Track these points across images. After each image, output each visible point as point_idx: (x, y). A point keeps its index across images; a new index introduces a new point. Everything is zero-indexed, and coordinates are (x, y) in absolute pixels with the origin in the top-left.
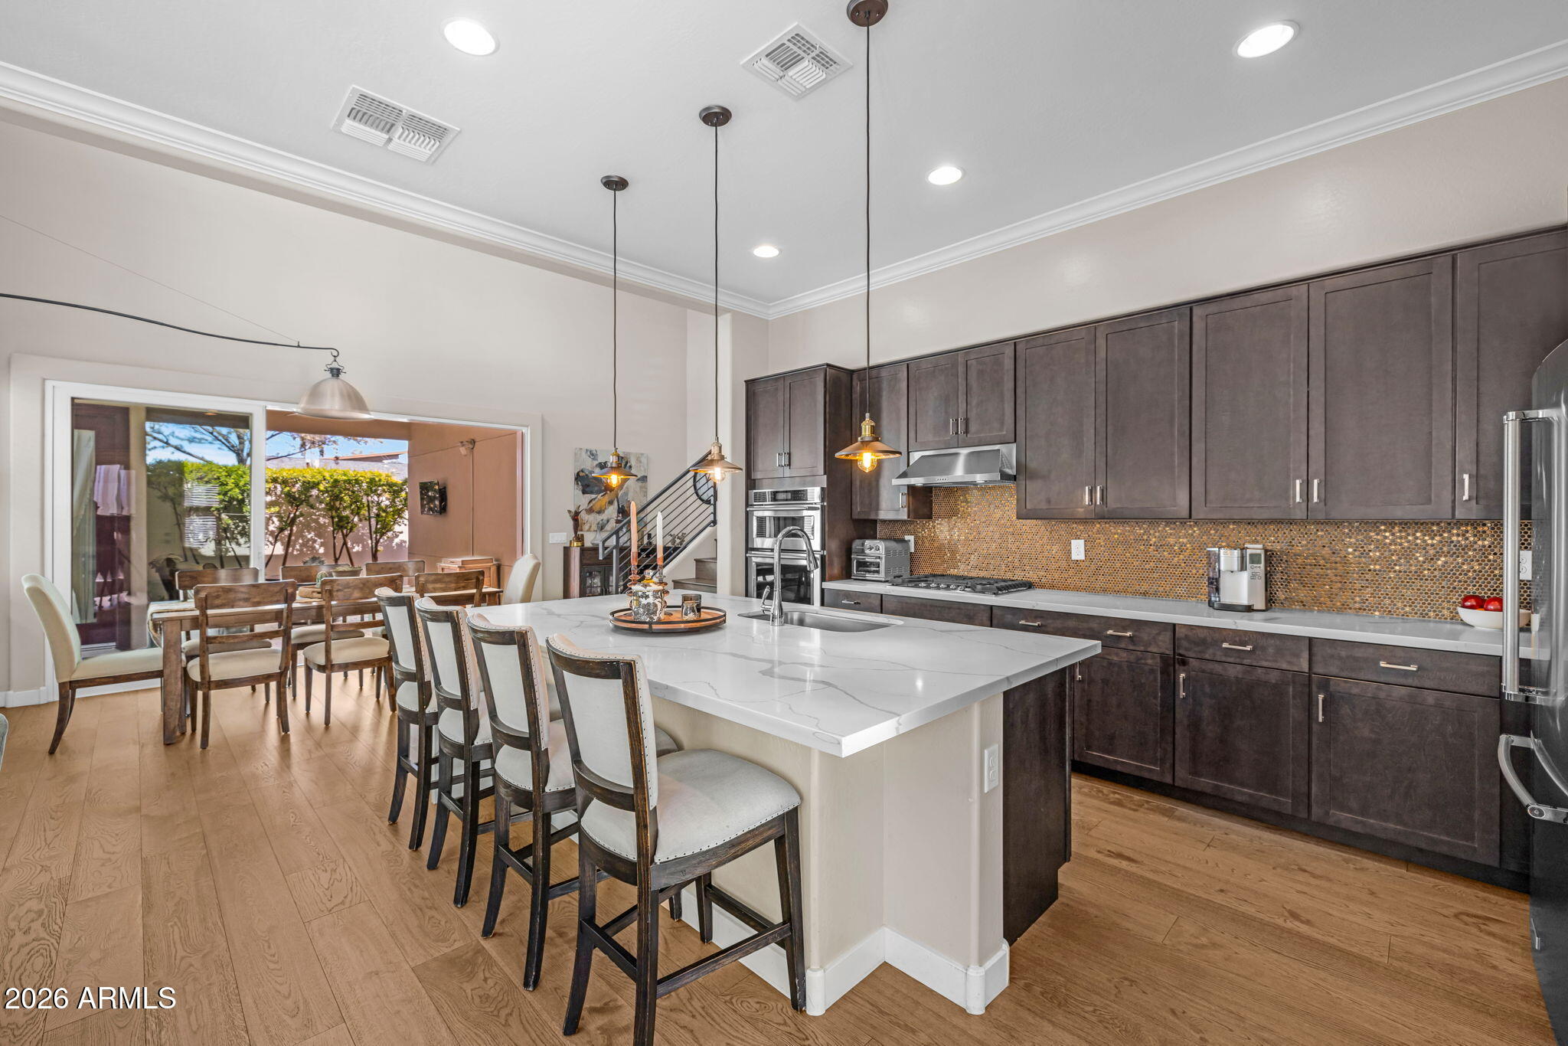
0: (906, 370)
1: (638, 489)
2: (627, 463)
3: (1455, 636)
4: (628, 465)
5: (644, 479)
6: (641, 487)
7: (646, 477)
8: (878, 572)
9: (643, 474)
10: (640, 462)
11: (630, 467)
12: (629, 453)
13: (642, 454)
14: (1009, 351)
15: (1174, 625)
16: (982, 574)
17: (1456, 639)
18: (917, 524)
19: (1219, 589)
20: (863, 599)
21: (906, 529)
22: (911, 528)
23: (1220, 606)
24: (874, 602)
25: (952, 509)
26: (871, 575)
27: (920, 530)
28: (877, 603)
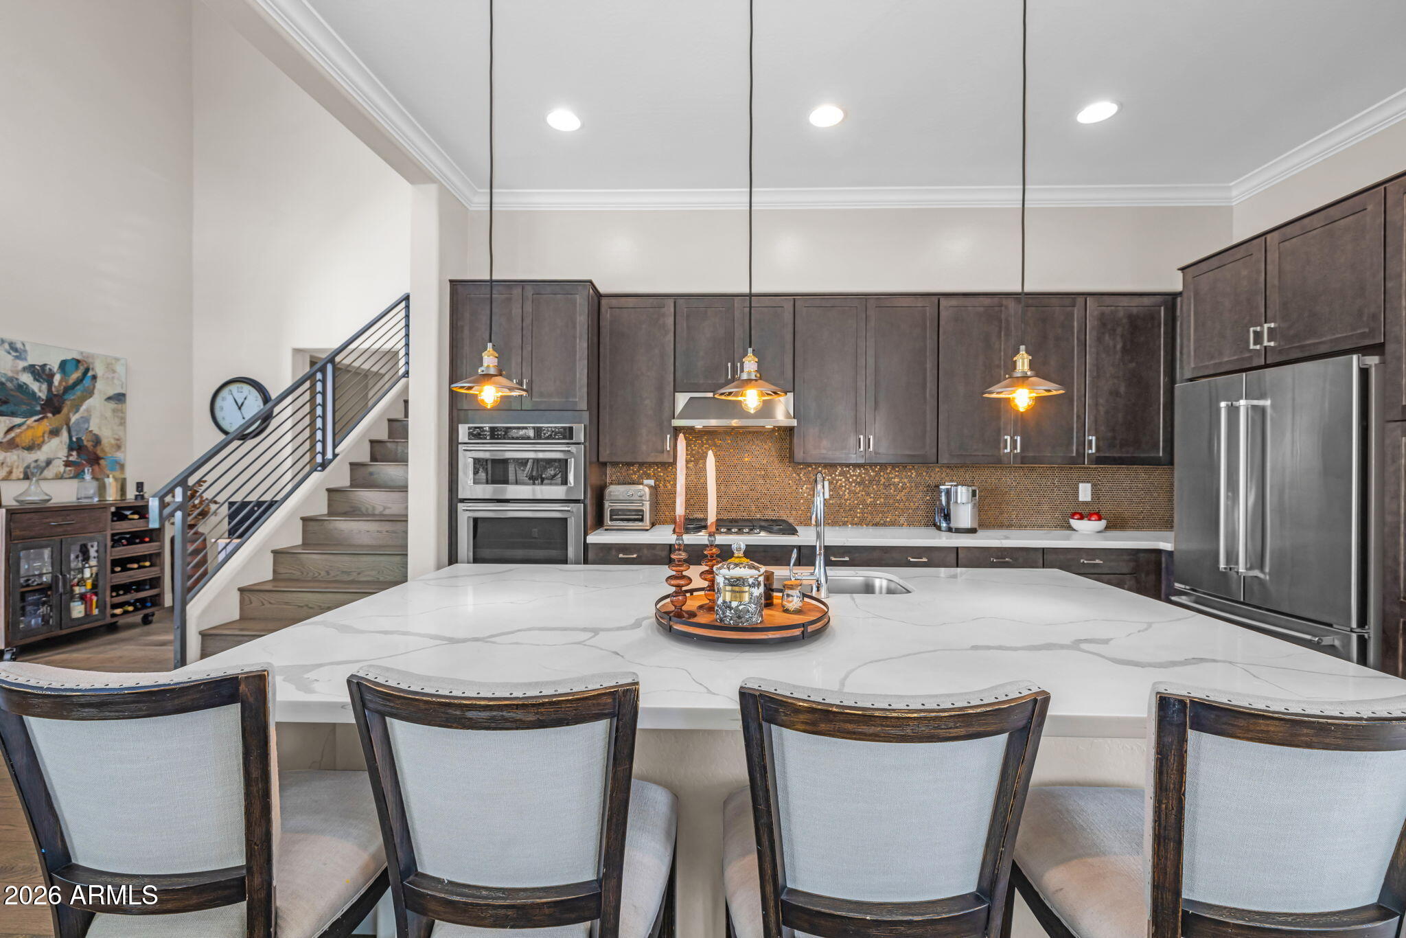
0: (672, 305)
1: (109, 414)
2: (87, 370)
3: (1068, 538)
4: (90, 374)
5: (120, 398)
6: (114, 411)
7: (124, 395)
8: (641, 520)
9: (119, 390)
10: (114, 372)
11: (94, 377)
12: (93, 356)
13: (117, 360)
14: (788, 306)
15: (957, 548)
17: (1068, 540)
18: (658, 468)
19: (947, 517)
20: (645, 551)
21: (645, 473)
22: (651, 472)
23: (950, 530)
24: (659, 553)
25: (698, 452)
26: (631, 524)
27: (662, 474)
28: (664, 554)
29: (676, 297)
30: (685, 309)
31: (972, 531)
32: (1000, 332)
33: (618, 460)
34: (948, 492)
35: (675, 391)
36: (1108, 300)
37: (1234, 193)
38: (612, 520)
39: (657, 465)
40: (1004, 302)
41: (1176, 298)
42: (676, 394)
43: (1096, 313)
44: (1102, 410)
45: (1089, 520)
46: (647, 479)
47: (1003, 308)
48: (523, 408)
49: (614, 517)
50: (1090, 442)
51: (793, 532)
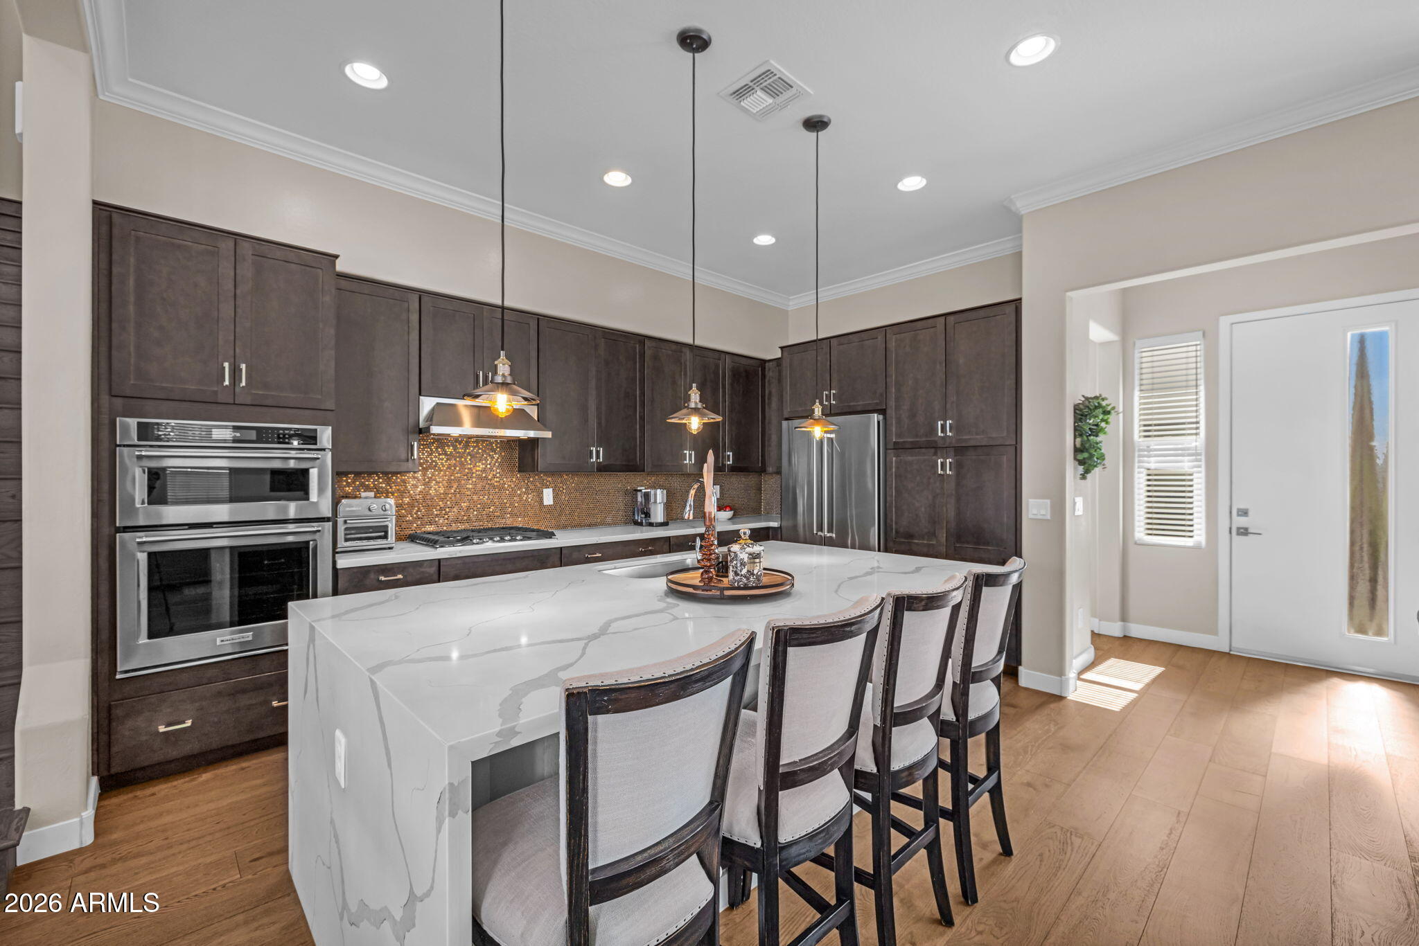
0: (417, 300)
14: (533, 324)
16: (461, 527)
18: (379, 478)
19: (647, 515)
20: (411, 570)
21: (362, 485)
22: (370, 483)
23: (651, 525)
24: (428, 570)
25: (427, 461)
26: (372, 542)
27: (384, 485)
28: (433, 570)
29: (421, 293)
30: (431, 308)
31: (665, 524)
32: (681, 371)
33: (388, 470)
34: (647, 496)
35: (420, 394)
36: (736, 357)
37: (791, 303)
38: (346, 540)
39: (377, 475)
40: (684, 350)
41: (765, 363)
42: (421, 397)
43: (730, 367)
44: (734, 435)
45: (725, 511)
46: (365, 491)
47: (683, 354)
48: (236, 402)
49: (349, 536)
50: (729, 456)
51: (550, 535)
